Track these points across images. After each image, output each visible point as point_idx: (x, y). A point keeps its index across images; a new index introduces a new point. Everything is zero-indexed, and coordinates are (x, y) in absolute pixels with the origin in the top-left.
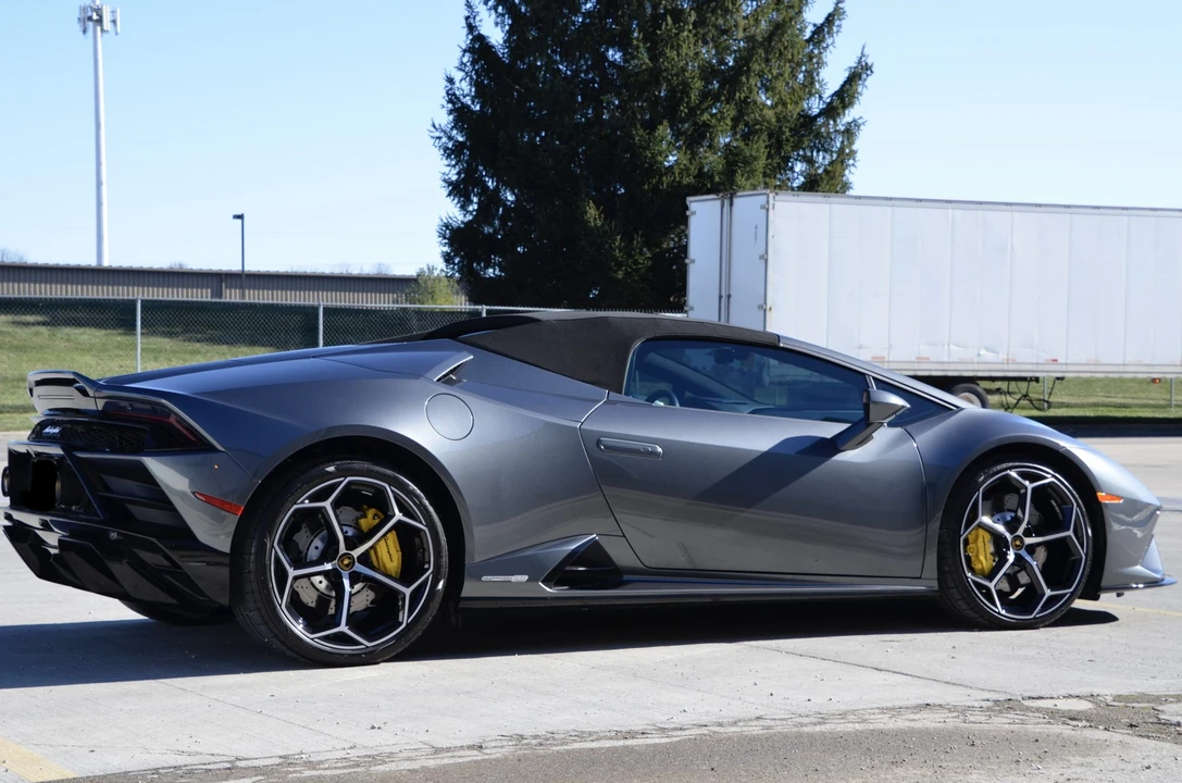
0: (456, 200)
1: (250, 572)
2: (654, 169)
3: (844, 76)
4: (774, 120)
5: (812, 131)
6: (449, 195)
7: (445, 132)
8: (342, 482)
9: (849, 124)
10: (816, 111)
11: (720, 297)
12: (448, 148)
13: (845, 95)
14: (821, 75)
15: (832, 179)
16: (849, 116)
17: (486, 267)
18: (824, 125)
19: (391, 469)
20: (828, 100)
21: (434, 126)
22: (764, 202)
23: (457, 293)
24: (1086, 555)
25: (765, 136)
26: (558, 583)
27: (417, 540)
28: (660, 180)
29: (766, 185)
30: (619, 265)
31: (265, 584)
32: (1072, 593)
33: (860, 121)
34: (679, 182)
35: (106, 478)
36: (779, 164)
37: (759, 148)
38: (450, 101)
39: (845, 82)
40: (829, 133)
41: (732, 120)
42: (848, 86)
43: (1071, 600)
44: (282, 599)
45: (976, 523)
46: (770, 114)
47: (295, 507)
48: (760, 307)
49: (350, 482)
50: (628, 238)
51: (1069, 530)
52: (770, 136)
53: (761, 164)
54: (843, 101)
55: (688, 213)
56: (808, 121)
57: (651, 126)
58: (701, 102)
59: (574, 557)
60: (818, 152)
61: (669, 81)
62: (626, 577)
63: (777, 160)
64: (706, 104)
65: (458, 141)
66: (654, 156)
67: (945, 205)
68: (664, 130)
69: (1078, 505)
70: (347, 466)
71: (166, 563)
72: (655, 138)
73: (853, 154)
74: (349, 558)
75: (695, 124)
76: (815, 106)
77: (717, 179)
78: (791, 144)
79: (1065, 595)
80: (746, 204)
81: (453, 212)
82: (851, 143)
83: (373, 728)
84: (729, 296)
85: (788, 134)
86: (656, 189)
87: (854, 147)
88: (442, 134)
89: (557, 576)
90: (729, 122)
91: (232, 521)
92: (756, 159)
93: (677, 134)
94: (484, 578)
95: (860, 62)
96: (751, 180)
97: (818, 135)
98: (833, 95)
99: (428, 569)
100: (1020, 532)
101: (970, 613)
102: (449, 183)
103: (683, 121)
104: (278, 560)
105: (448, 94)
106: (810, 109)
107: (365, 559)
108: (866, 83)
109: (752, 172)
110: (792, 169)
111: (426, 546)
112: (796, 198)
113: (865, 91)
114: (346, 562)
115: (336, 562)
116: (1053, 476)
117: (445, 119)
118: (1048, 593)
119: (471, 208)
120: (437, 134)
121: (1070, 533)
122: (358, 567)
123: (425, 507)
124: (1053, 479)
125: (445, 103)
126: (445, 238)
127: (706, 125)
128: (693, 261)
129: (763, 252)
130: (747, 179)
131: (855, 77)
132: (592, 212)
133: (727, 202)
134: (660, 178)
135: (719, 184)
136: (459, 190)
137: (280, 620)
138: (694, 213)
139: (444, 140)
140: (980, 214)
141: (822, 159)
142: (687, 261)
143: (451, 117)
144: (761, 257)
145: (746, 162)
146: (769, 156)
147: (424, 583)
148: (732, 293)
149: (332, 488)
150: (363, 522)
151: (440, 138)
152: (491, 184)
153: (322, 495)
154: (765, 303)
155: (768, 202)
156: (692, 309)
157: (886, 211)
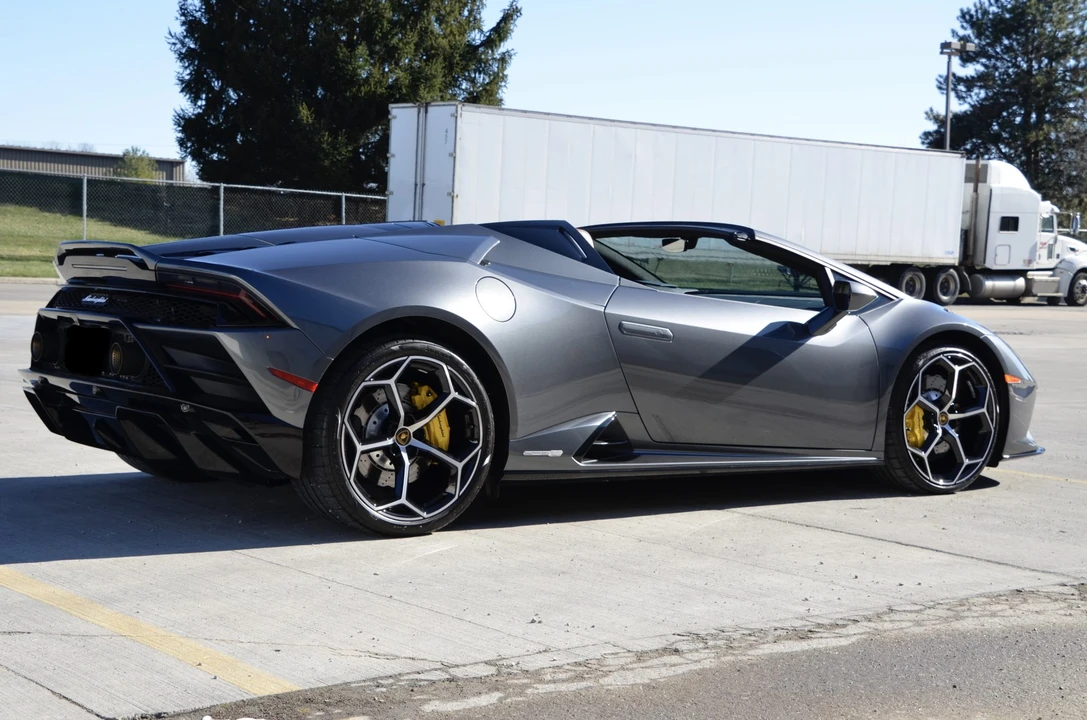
0: (188, 96)
1: (321, 447)
2: (353, 80)
3: (499, 16)
4: (448, 47)
5: (475, 58)
6: (182, 91)
7: (177, 39)
8: (405, 361)
9: (504, 53)
10: (478, 42)
11: (416, 185)
12: (181, 53)
13: (501, 31)
14: (482, 14)
15: (491, 95)
16: (504, 47)
17: (212, 153)
18: (483, 53)
19: (448, 349)
20: (488, 34)
21: (171, 34)
22: (454, 111)
23: (156, 170)
24: (995, 429)
25: (441, 59)
26: (589, 457)
27: (467, 416)
28: (359, 90)
29: (442, 99)
30: (327, 155)
31: (336, 457)
32: (984, 462)
33: (512, 52)
34: (375, 92)
35: (169, 350)
36: (450, 82)
37: (437, 68)
38: (183, 14)
39: (501, 21)
40: (488, 60)
41: (415, 44)
42: (503, 24)
43: (981, 468)
44: (351, 472)
45: (916, 401)
46: (444, 42)
47: (364, 384)
48: (449, 194)
49: (412, 361)
50: (334, 134)
51: (983, 407)
52: (445, 59)
53: (438, 81)
54: (499, 36)
55: (390, 117)
56: (472, 49)
57: (351, 45)
58: (391, 29)
59: (600, 433)
60: (480, 73)
61: (366, 10)
62: (636, 451)
63: (449, 78)
64: (395, 31)
65: (189, 48)
66: (355, 69)
67: (587, 121)
68: (362, 49)
69: (991, 386)
70: (411, 345)
71: (237, 436)
72: (356, 56)
73: (504, 78)
74: (406, 433)
75: (386, 46)
76: (476, 37)
77: (404, 91)
78: (460, 67)
79: (978, 463)
80: (438, 113)
81: (185, 105)
82: (504, 69)
83: (533, 621)
84: (424, 185)
85: (458, 58)
86: (355, 97)
87: (505, 73)
88: (177, 41)
89: (587, 450)
90: (412, 46)
91: (307, 397)
92: (435, 77)
93: (372, 54)
94: (526, 453)
95: (511, 6)
96: (431, 94)
97: (480, 61)
98: (491, 30)
99: (478, 444)
100: (946, 409)
101: (906, 480)
102: (182, 81)
103: (376, 43)
104: (348, 436)
105: (181, 9)
106: (474, 40)
107: (420, 434)
108: (517, 23)
109: (432, 87)
110: (459, 87)
111: (476, 423)
112: (478, 110)
113: (515, 29)
114: (403, 437)
115: (395, 437)
116: (974, 360)
117: (179, 30)
118: (967, 462)
119: (199, 103)
120: (173, 41)
121: (984, 410)
122: (415, 442)
123: (476, 384)
124: (974, 363)
125: (179, 16)
126: (179, 126)
127: (395, 48)
128: (393, 156)
129: (452, 151)
130: (428, 93)
131: (508, 17)
132: (304, 112)
133: (422, 110)
134: (359, 87)
135: (405, 95)
136: (191, 88)
137: (349, 494)
138: (395, 117)
139: (179, 46)
140: (613, 129)
141: (481, 78)
142: (388, 155)
143: (184, 28)
144: (451, 155)
145: (427, 79)
146: (444, 76)
147: (474, 458)
148: (426, 182)
149: (397, 366)
150: (417, 398)
151: (174, 44)
152: (216, 84)
153: (387, 373)
154: (453, 191)
155: (457, 111)
156: (392, 193)
157: (546, 123)
